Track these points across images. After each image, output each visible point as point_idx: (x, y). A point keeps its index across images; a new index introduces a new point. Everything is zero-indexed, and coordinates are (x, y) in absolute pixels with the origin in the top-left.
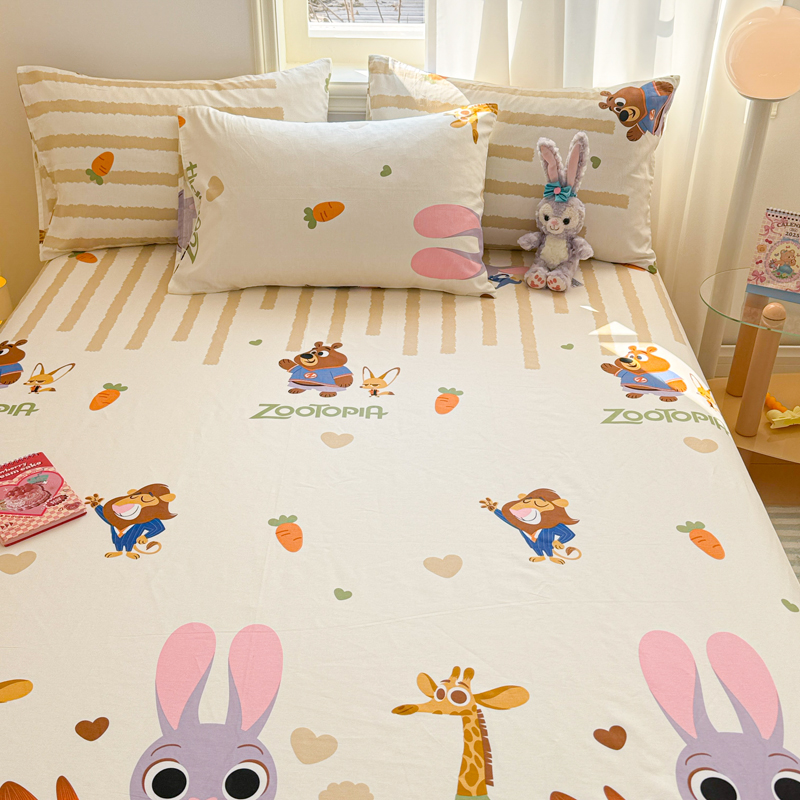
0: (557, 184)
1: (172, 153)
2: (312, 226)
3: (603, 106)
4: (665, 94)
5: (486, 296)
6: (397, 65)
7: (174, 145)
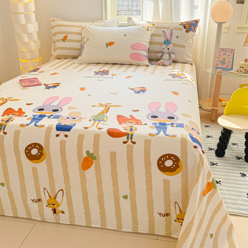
0: (167, 40)
1: (80, 36)
2: (107, 47)
3: (180, 25)
4: (196, 23)
5: (147, 66)
6: (134, 18)
7: (81, 34)
